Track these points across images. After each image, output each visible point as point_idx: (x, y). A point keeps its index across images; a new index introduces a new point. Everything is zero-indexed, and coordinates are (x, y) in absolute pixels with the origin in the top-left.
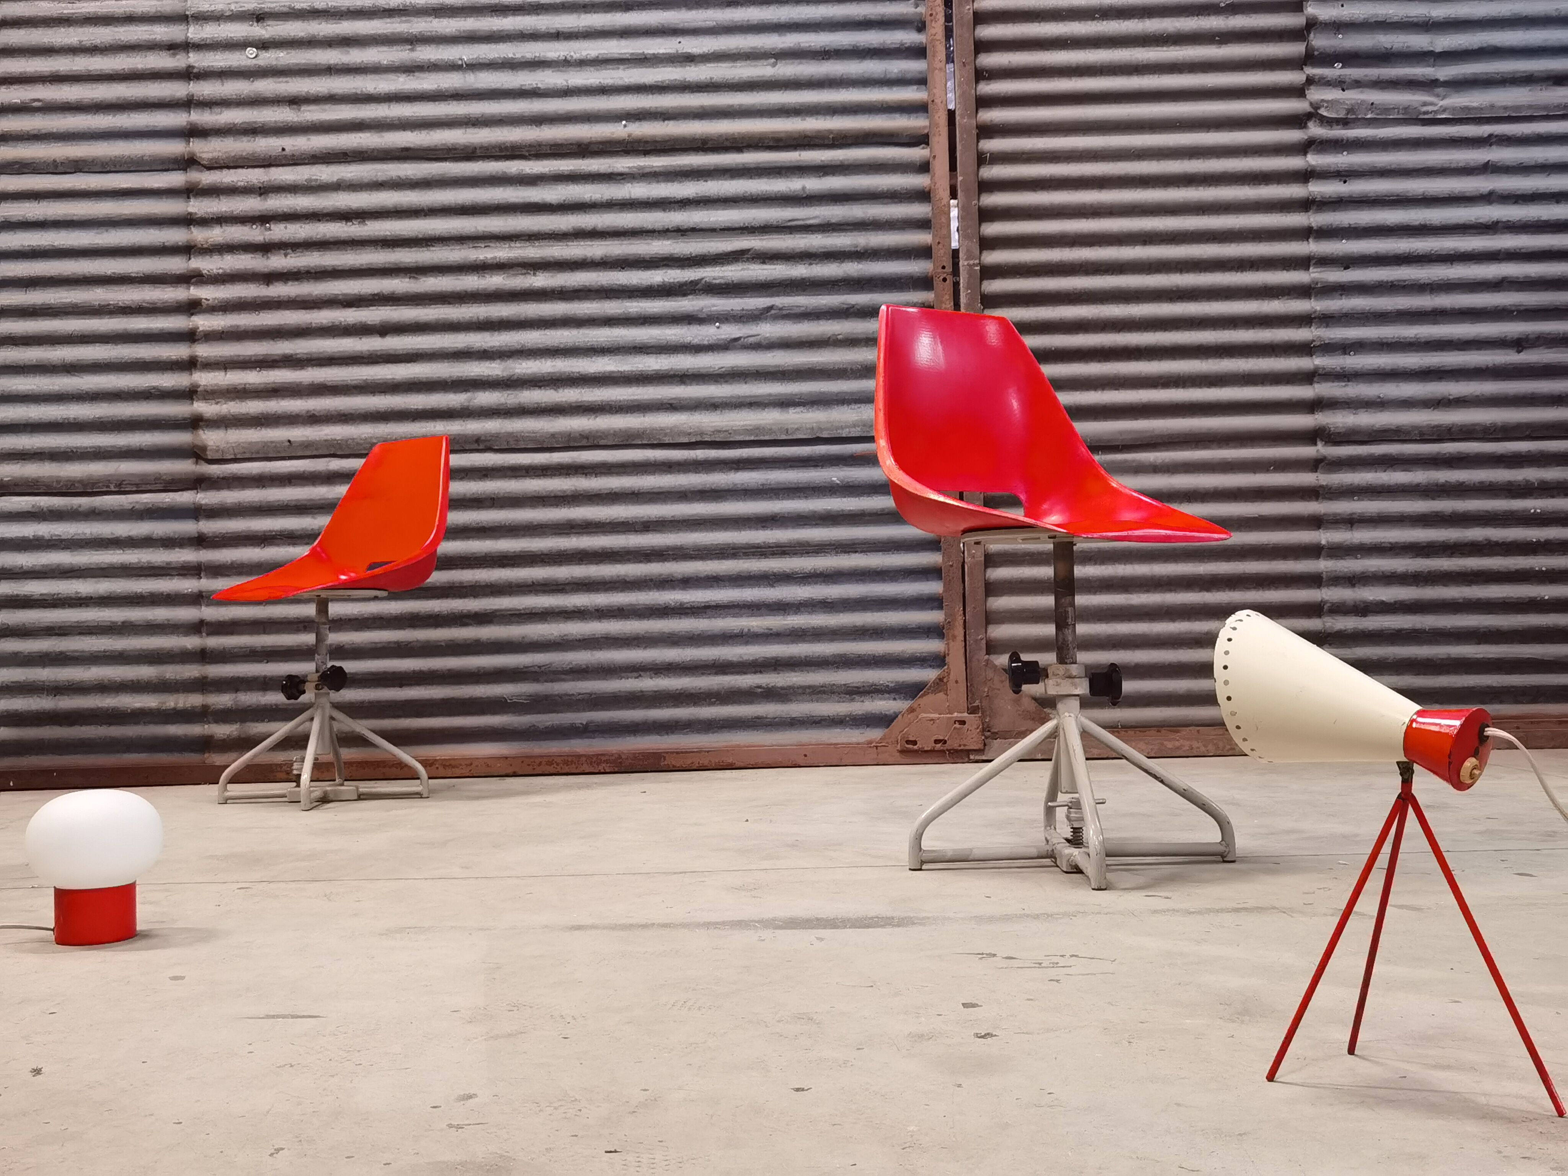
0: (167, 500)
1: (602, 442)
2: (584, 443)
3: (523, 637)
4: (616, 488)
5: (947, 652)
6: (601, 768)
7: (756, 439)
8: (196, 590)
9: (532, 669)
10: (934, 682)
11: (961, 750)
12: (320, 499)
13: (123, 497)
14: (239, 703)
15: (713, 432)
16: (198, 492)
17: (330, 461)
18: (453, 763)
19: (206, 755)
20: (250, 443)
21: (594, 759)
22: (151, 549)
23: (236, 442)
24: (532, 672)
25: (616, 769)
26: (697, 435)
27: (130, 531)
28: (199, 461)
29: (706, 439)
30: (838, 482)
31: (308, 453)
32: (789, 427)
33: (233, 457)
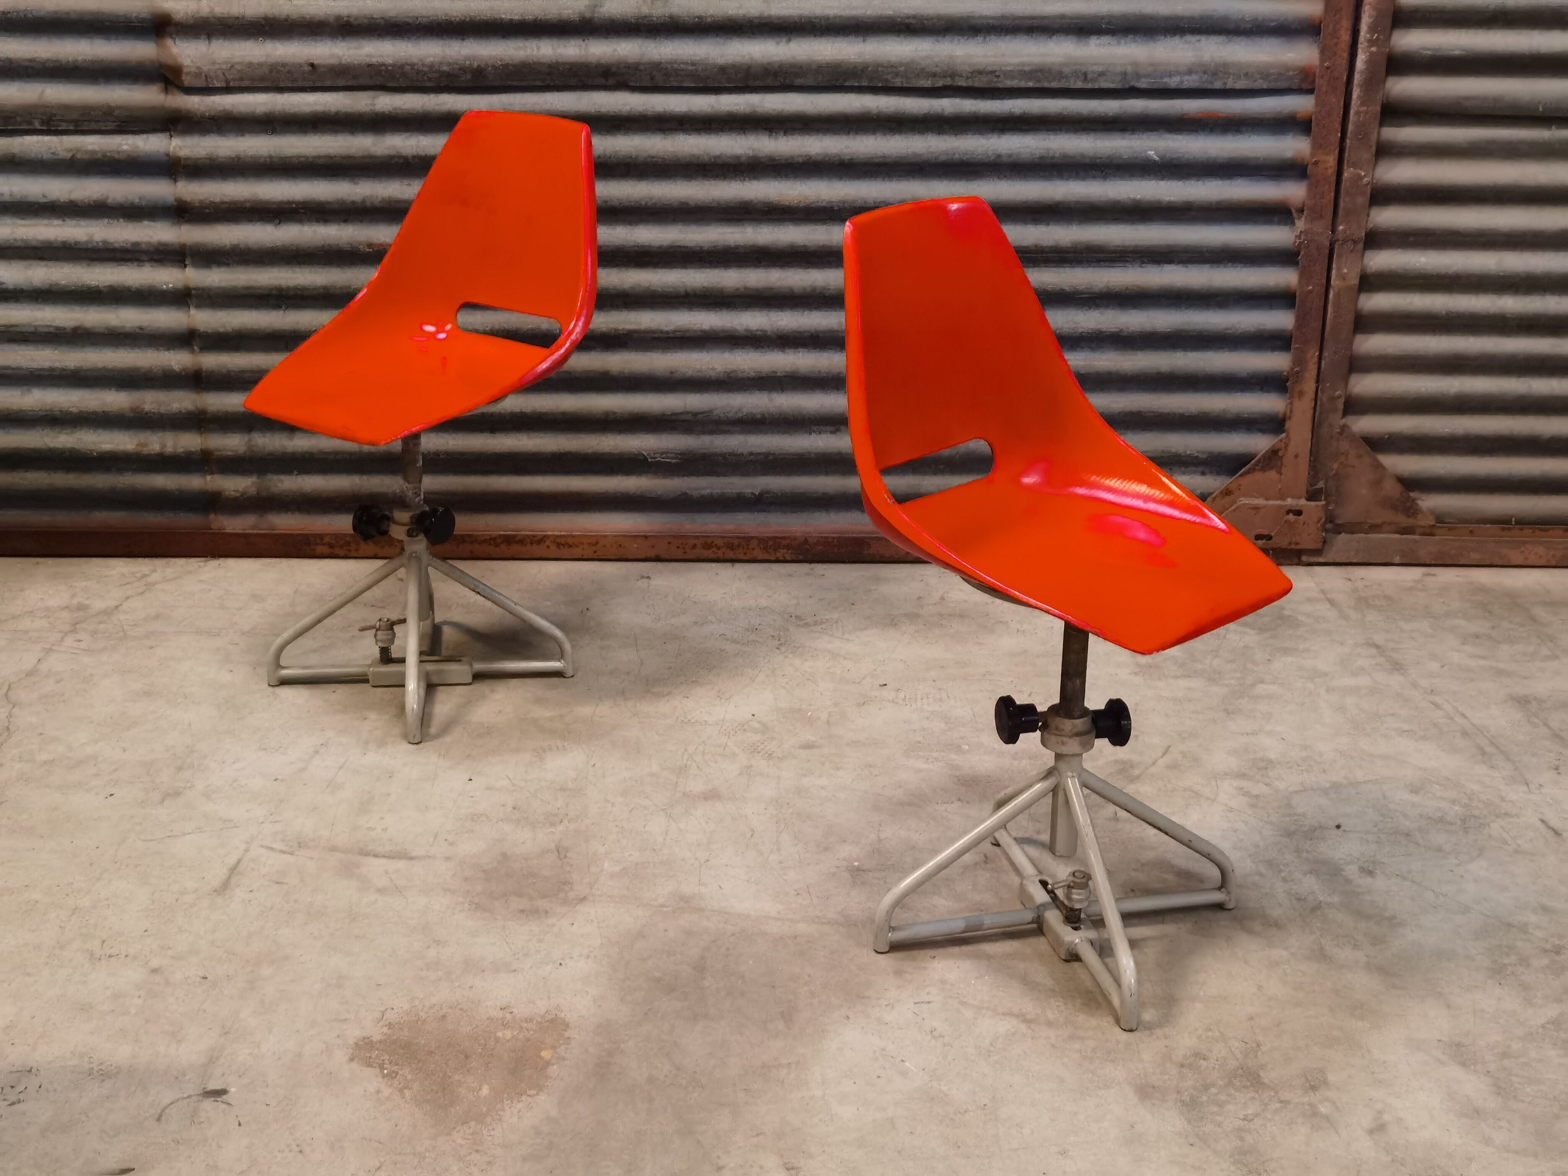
0: (125, 147)
1: (799, 82)
2: (770, 81)
3: (672, 373)
4: (818, 154)
5: (1288, 414)
6: (779, 555)
7: (1036, 86)
8: (180, 285)
9: (683, 417)
10: (1264, 456)
11: (1292, 550)
12: (363, 157)
13: (54, 139)
14: (254, 449)
15: (972, 73)
16: (171, 136)
17: (374, 98)
18: (570, 541)
19: (212, 517)
20: (250, 65)
21: (770, 543)
22: (106, 221)
23: (226, 63)
24: (684, 421)
25: (801, 557)
26: (945, 77)
27: (70, 192)
28: (169, 87)
29: (960, 84)
30: (1157, 158)
31: (341, 83)
32: (1091, 69)
33: (224, 85)
